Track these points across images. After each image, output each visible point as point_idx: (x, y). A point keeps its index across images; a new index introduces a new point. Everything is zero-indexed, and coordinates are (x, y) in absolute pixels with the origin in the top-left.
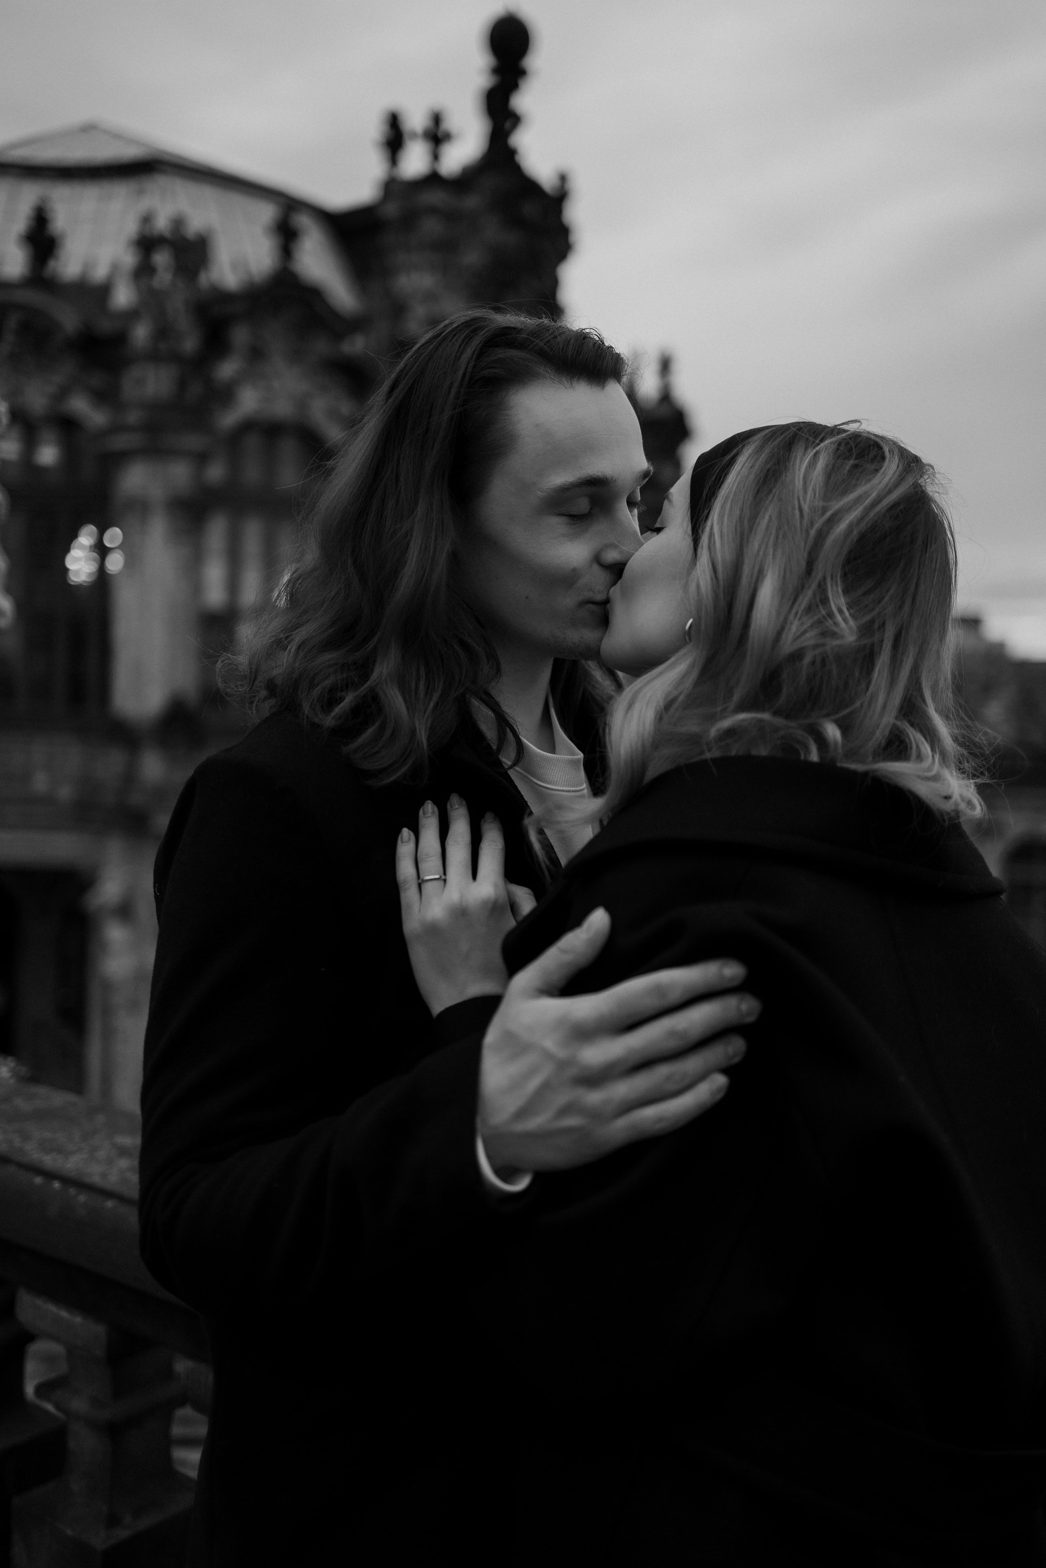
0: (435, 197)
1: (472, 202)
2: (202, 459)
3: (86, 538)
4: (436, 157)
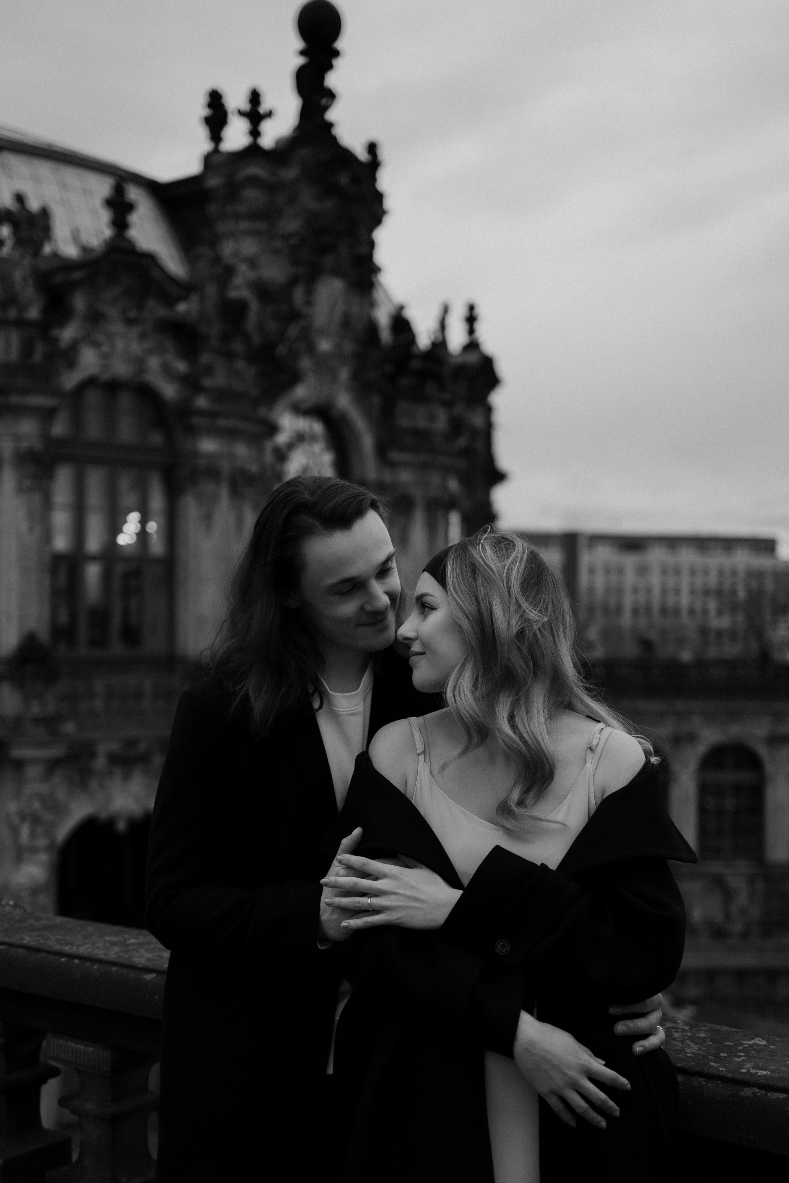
2: (48, 416)
4: (255, 133)
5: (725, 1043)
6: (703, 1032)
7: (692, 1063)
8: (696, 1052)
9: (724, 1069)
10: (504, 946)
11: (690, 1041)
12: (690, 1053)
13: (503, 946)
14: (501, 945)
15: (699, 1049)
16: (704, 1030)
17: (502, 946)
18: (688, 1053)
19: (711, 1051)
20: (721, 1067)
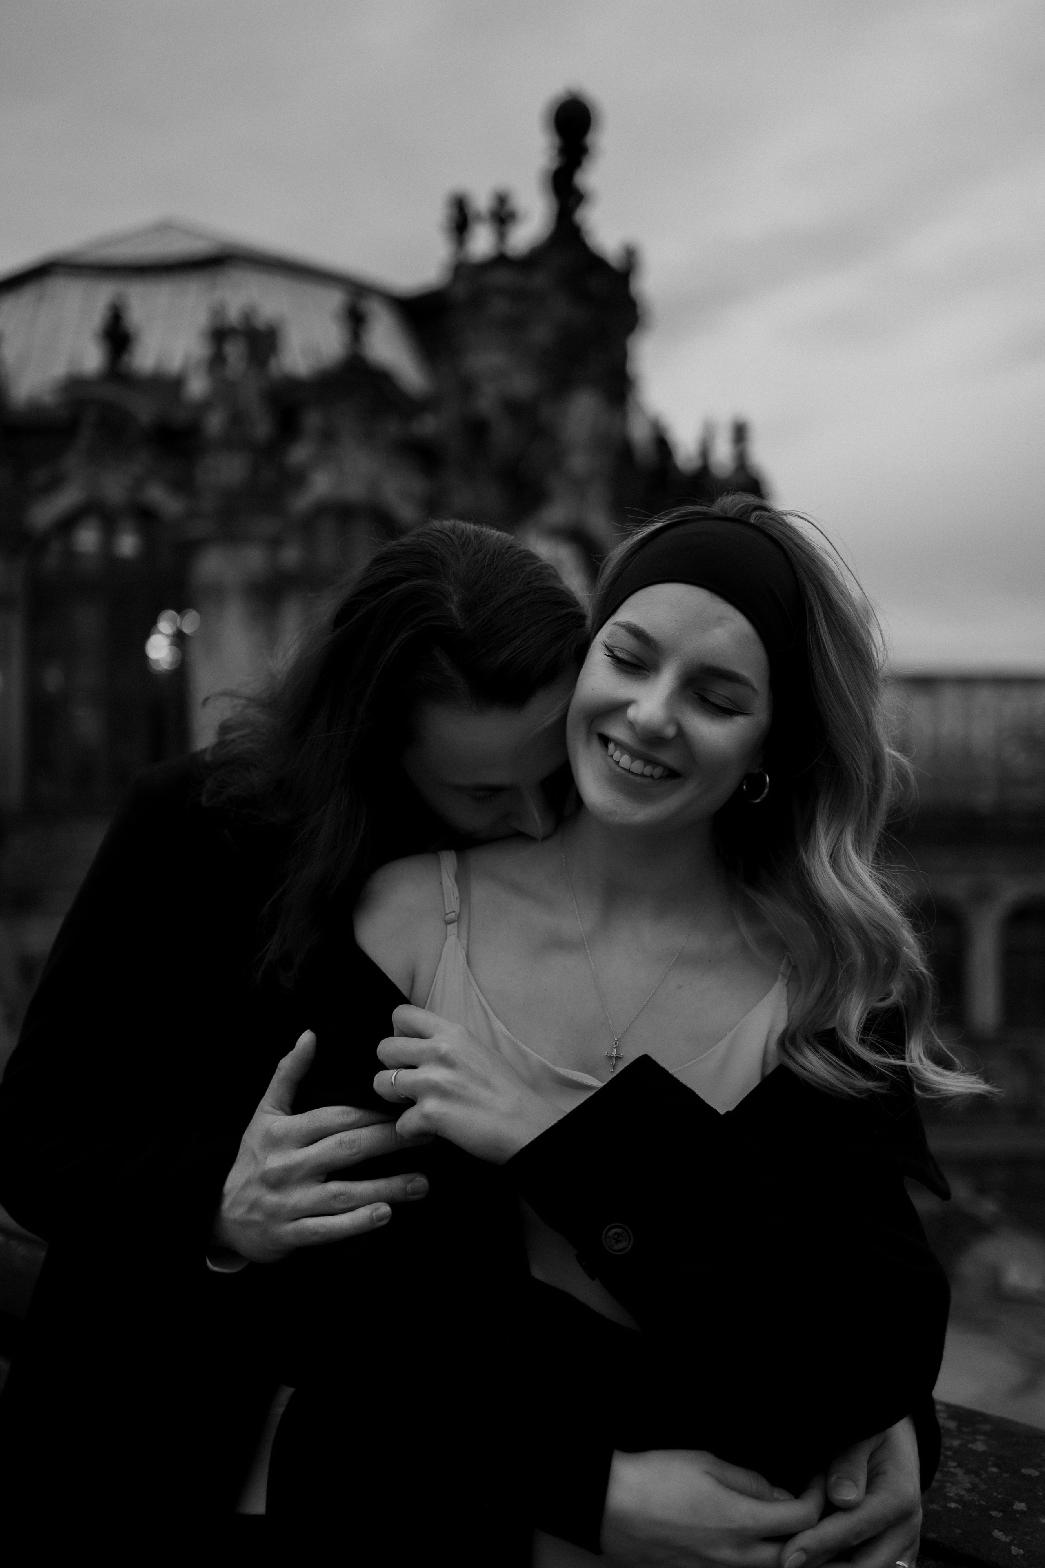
0: (502, 277)
1: (540, 280)
2: (275, 543)
3: (165, 626)
4: (502, 237)
5: (1023, 1471)
6: (982, 1437)
7: (958, 1531)
8: (968, 1497)
9: (1021, 1552)
10: (621, 1238)
11: (955, 1464)
12: (956, 1502)
13: (618, 1237)
14: (615, 1234)
15: (974, 1488)
16: (984, 1433)
17: (616, 1236)
18: (950, 1499)
19: (995, 1494)
20: (1015, 1545)
